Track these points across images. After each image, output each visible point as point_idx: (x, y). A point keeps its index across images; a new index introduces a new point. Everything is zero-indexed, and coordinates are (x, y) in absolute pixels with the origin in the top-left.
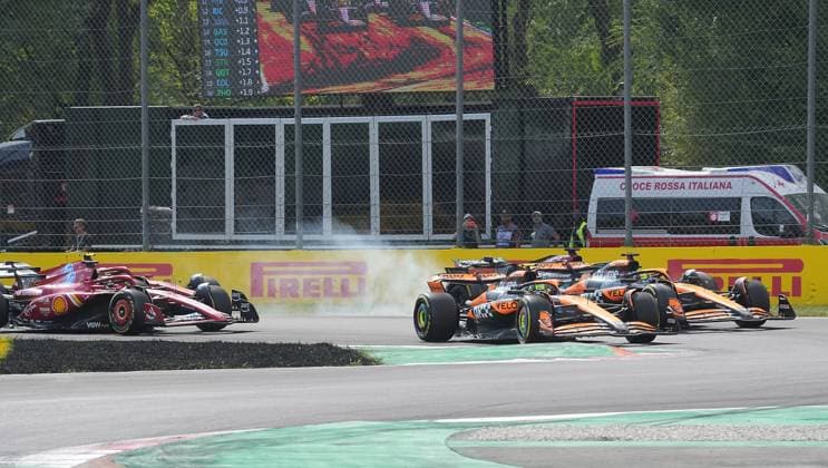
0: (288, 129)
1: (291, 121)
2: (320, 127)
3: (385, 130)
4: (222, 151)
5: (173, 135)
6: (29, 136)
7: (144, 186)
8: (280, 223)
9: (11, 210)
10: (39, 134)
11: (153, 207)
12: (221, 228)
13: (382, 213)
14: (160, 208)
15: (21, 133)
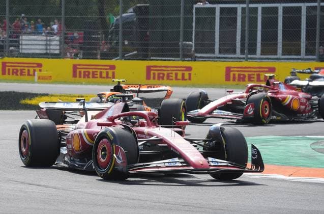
0: (243, 9)
1: (244, 6)
2: (257, 8)
3: (285, 10)
4: (214, 19)
5: (194, 11)
6: (135, 11)
7: (181, 33)
8: (238, 50)
9: (126, 43)
10: (138, 11)
11: (185, 42)
12: (213, 51)
13: (283, 46)
14: (187, 43)
15: (131, 10)
